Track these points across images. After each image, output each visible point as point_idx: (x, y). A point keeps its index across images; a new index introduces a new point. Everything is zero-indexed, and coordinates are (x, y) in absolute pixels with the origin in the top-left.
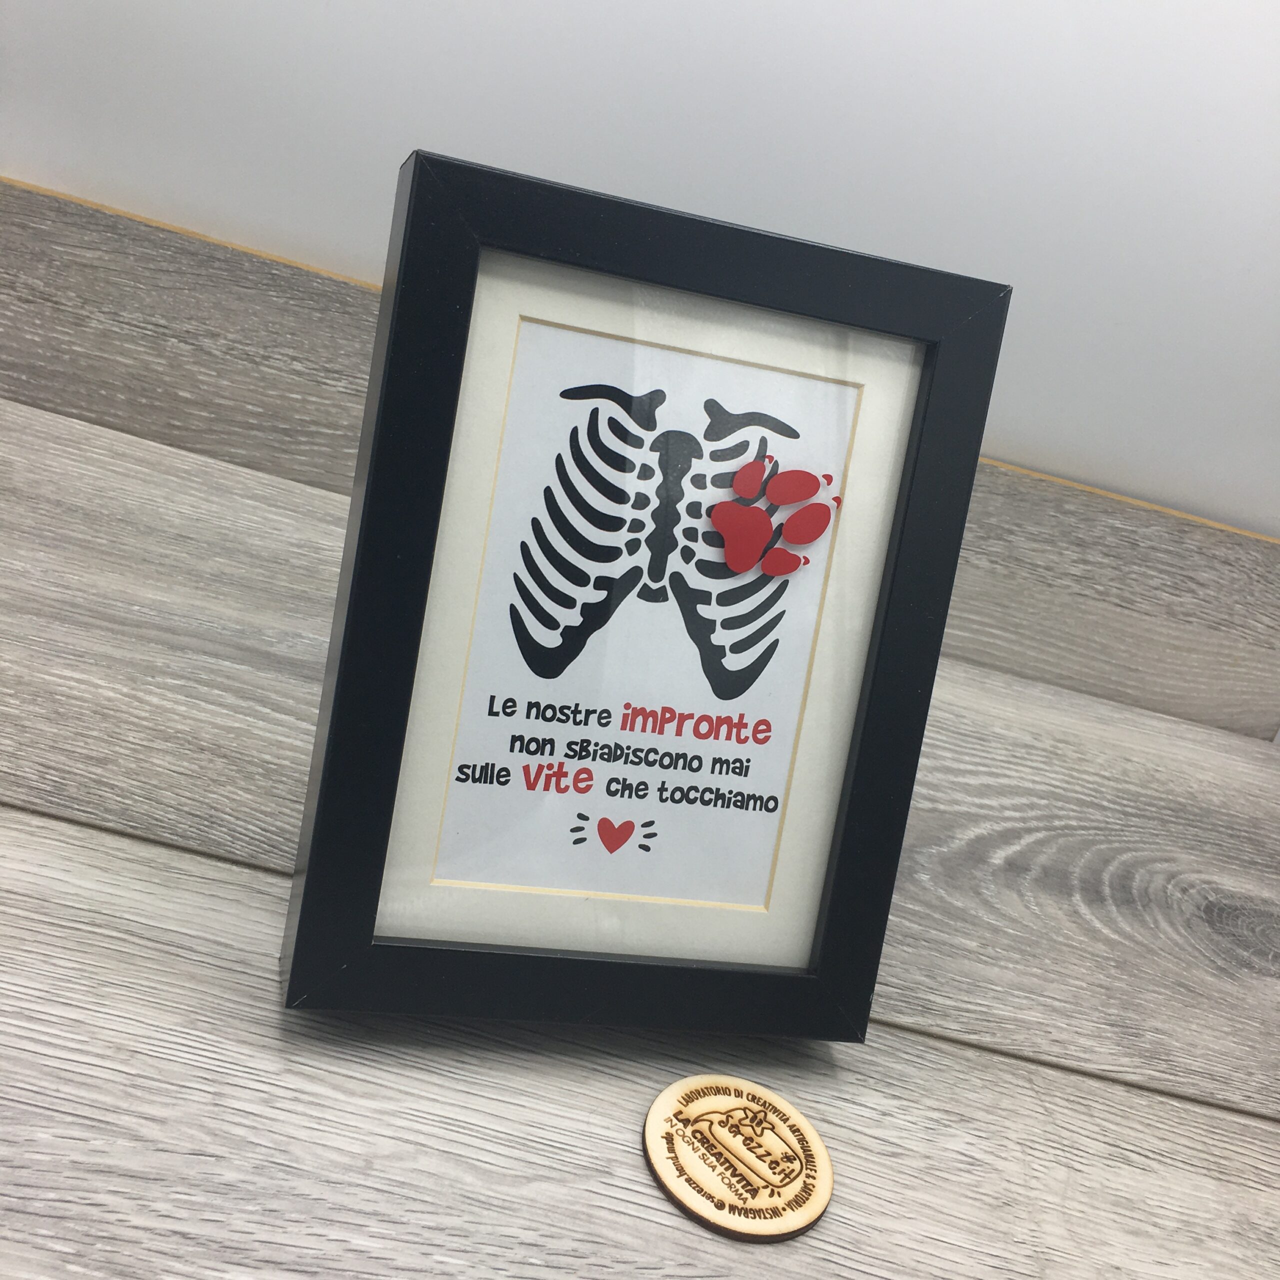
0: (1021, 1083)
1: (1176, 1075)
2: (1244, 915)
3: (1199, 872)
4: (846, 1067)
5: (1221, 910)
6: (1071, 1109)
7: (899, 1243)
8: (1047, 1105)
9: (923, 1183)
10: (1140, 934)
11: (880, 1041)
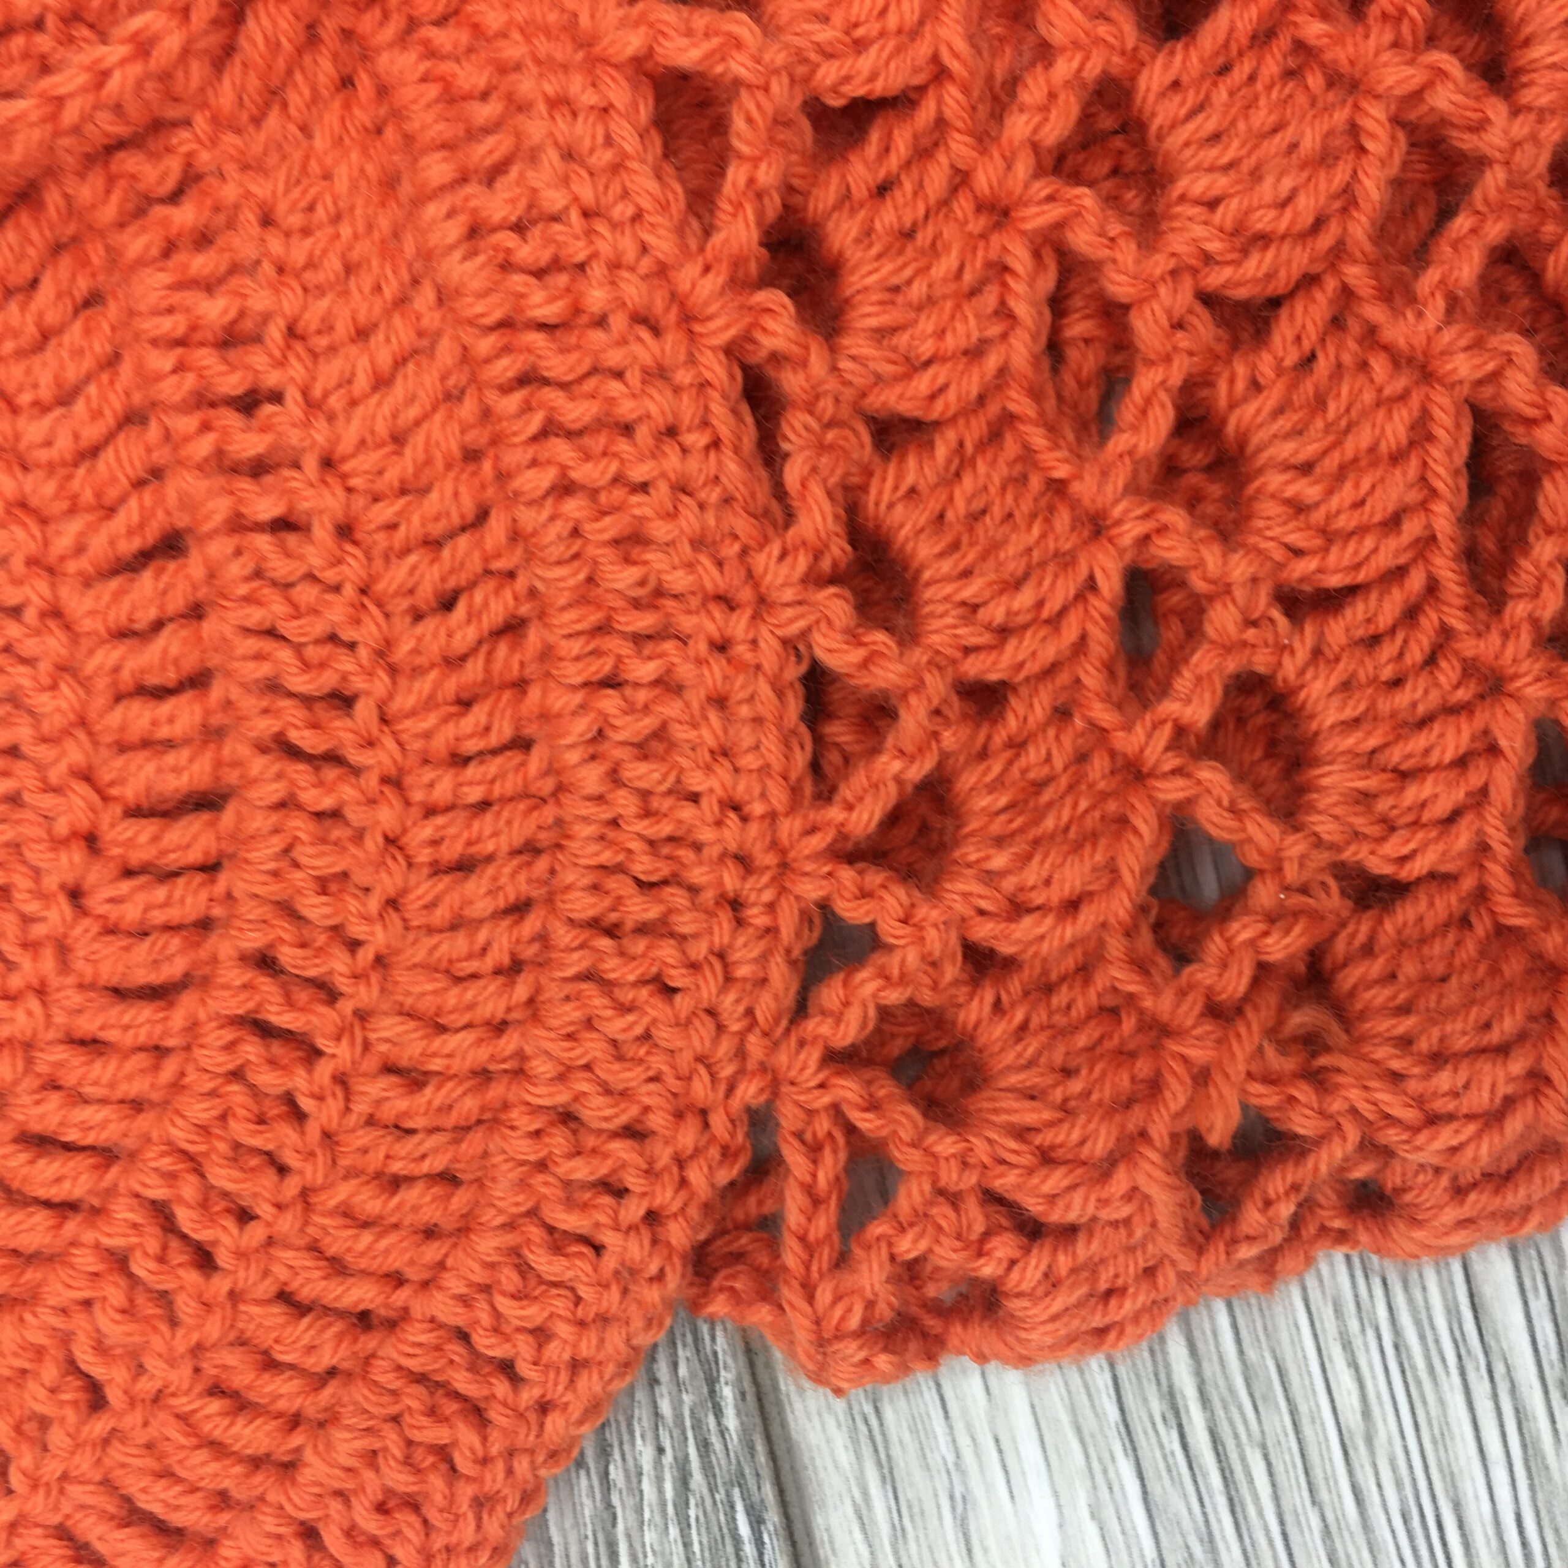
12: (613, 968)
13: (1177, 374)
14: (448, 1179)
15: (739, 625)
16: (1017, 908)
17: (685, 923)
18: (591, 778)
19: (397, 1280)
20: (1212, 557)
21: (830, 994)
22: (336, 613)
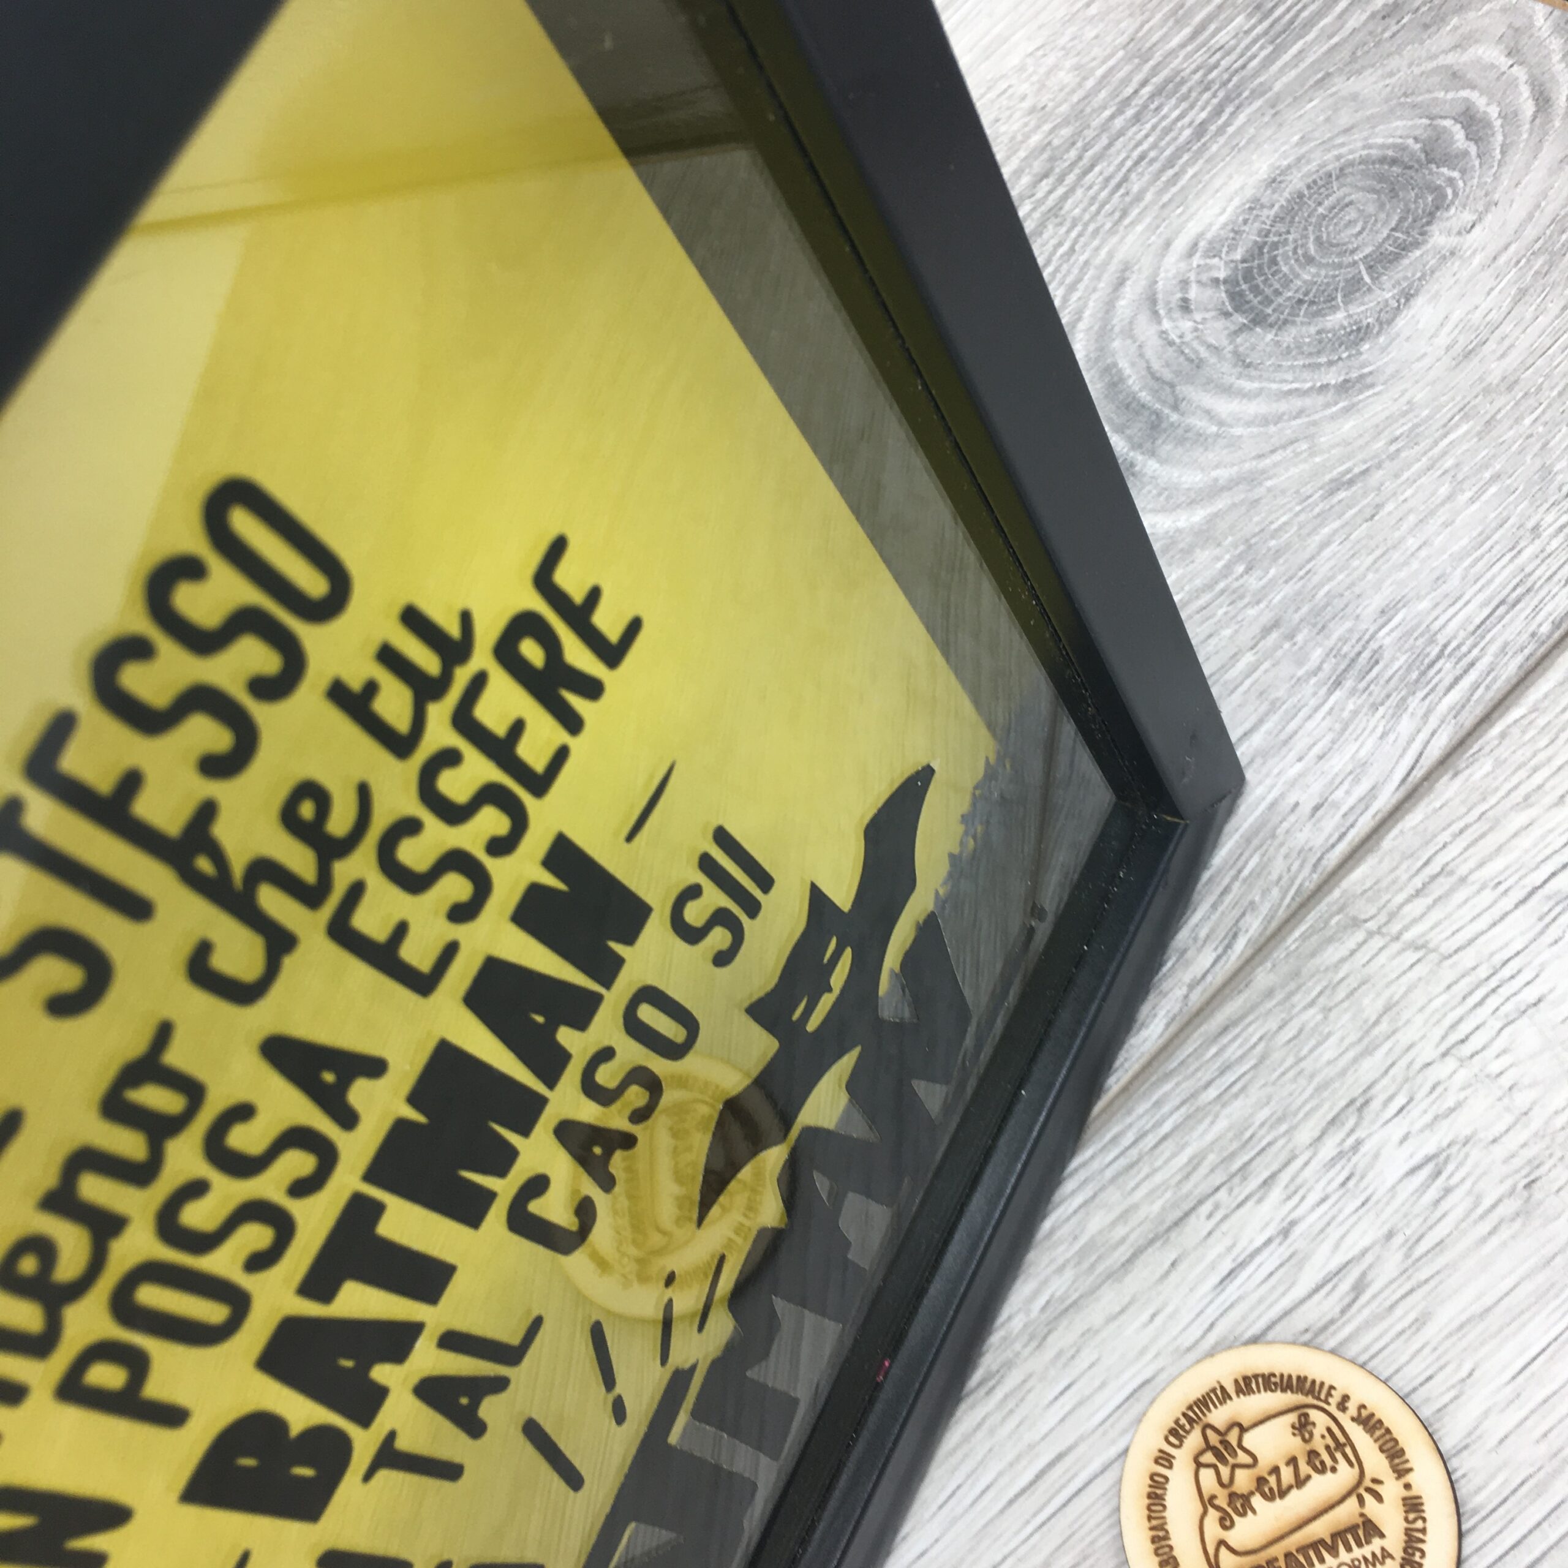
0: (1351, 944)
1: (1472, 664)
2: (1275, 246)
3: (1168, 244)
4: (1178, 1213)
5: (1248, 276)
6: (1436, 902)
7: (1501, 1435)
8: (1408, 936)
9: (1427, 1288)
10: (1217, 467)
11: (1166, 1109)
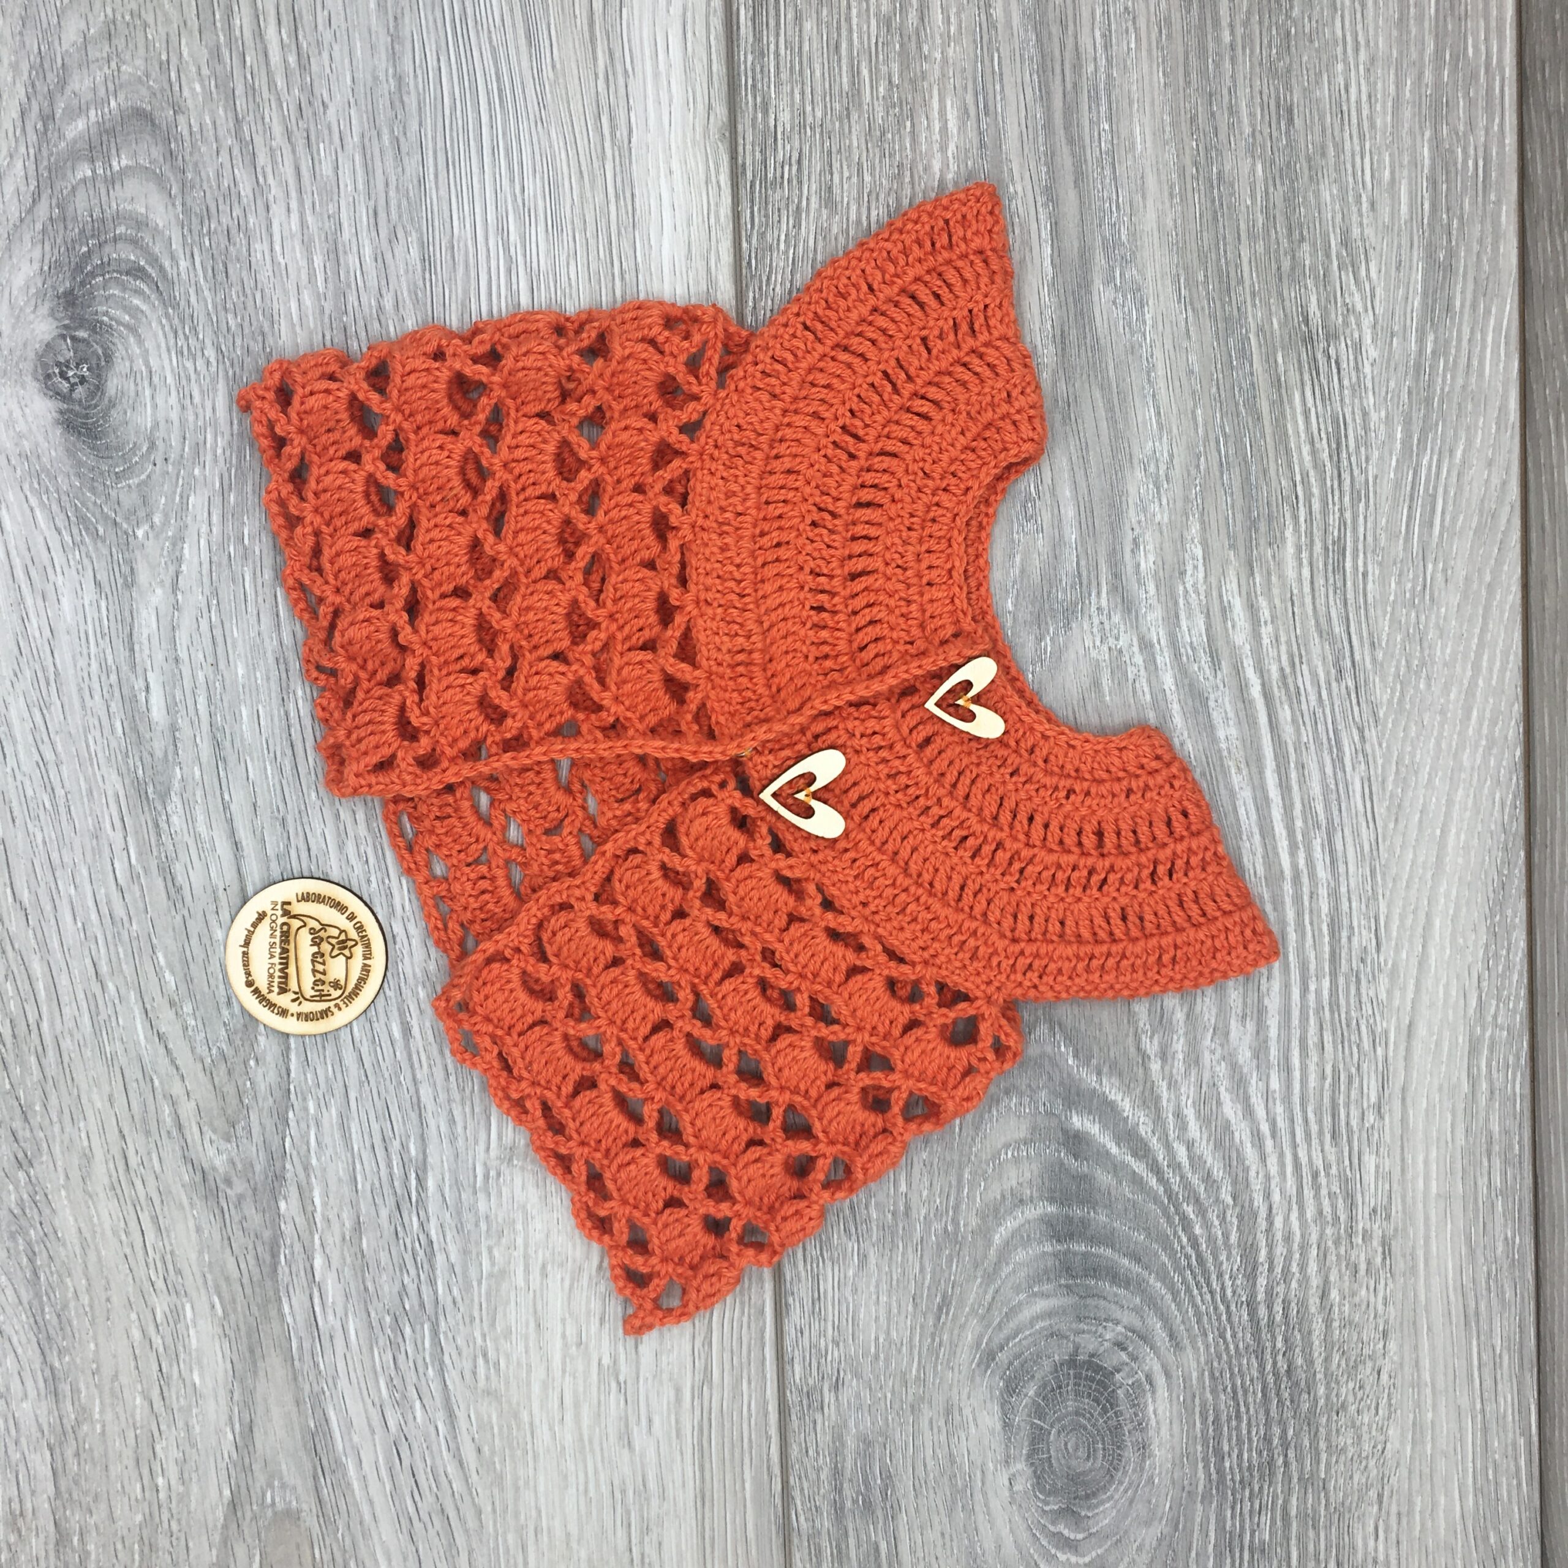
10: (1014, 1270)
12: (753, 435)
13: (573, 565)
14: (813, 385)
15: (700, 521)
16: (641, 430)
17: (730, 444)
18: (749, 489)
19: (833, 359)
20: (573, 513)
21: (695, 417)
22: (809, 548)
